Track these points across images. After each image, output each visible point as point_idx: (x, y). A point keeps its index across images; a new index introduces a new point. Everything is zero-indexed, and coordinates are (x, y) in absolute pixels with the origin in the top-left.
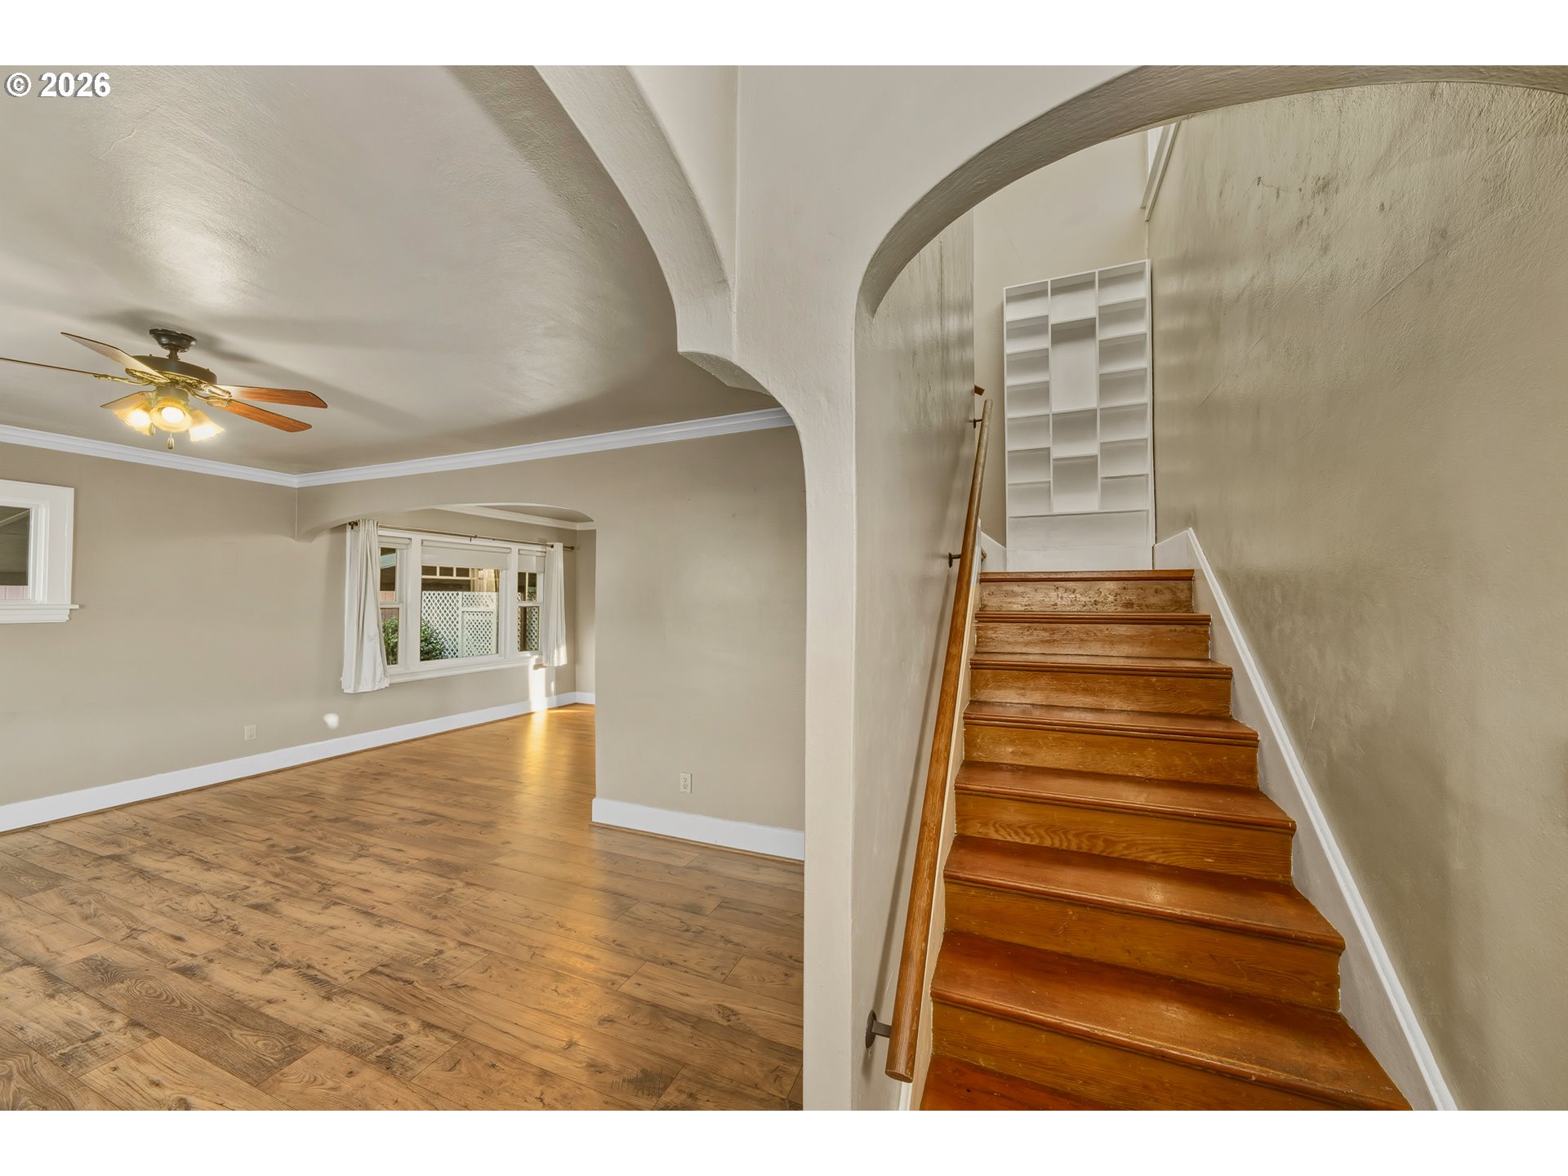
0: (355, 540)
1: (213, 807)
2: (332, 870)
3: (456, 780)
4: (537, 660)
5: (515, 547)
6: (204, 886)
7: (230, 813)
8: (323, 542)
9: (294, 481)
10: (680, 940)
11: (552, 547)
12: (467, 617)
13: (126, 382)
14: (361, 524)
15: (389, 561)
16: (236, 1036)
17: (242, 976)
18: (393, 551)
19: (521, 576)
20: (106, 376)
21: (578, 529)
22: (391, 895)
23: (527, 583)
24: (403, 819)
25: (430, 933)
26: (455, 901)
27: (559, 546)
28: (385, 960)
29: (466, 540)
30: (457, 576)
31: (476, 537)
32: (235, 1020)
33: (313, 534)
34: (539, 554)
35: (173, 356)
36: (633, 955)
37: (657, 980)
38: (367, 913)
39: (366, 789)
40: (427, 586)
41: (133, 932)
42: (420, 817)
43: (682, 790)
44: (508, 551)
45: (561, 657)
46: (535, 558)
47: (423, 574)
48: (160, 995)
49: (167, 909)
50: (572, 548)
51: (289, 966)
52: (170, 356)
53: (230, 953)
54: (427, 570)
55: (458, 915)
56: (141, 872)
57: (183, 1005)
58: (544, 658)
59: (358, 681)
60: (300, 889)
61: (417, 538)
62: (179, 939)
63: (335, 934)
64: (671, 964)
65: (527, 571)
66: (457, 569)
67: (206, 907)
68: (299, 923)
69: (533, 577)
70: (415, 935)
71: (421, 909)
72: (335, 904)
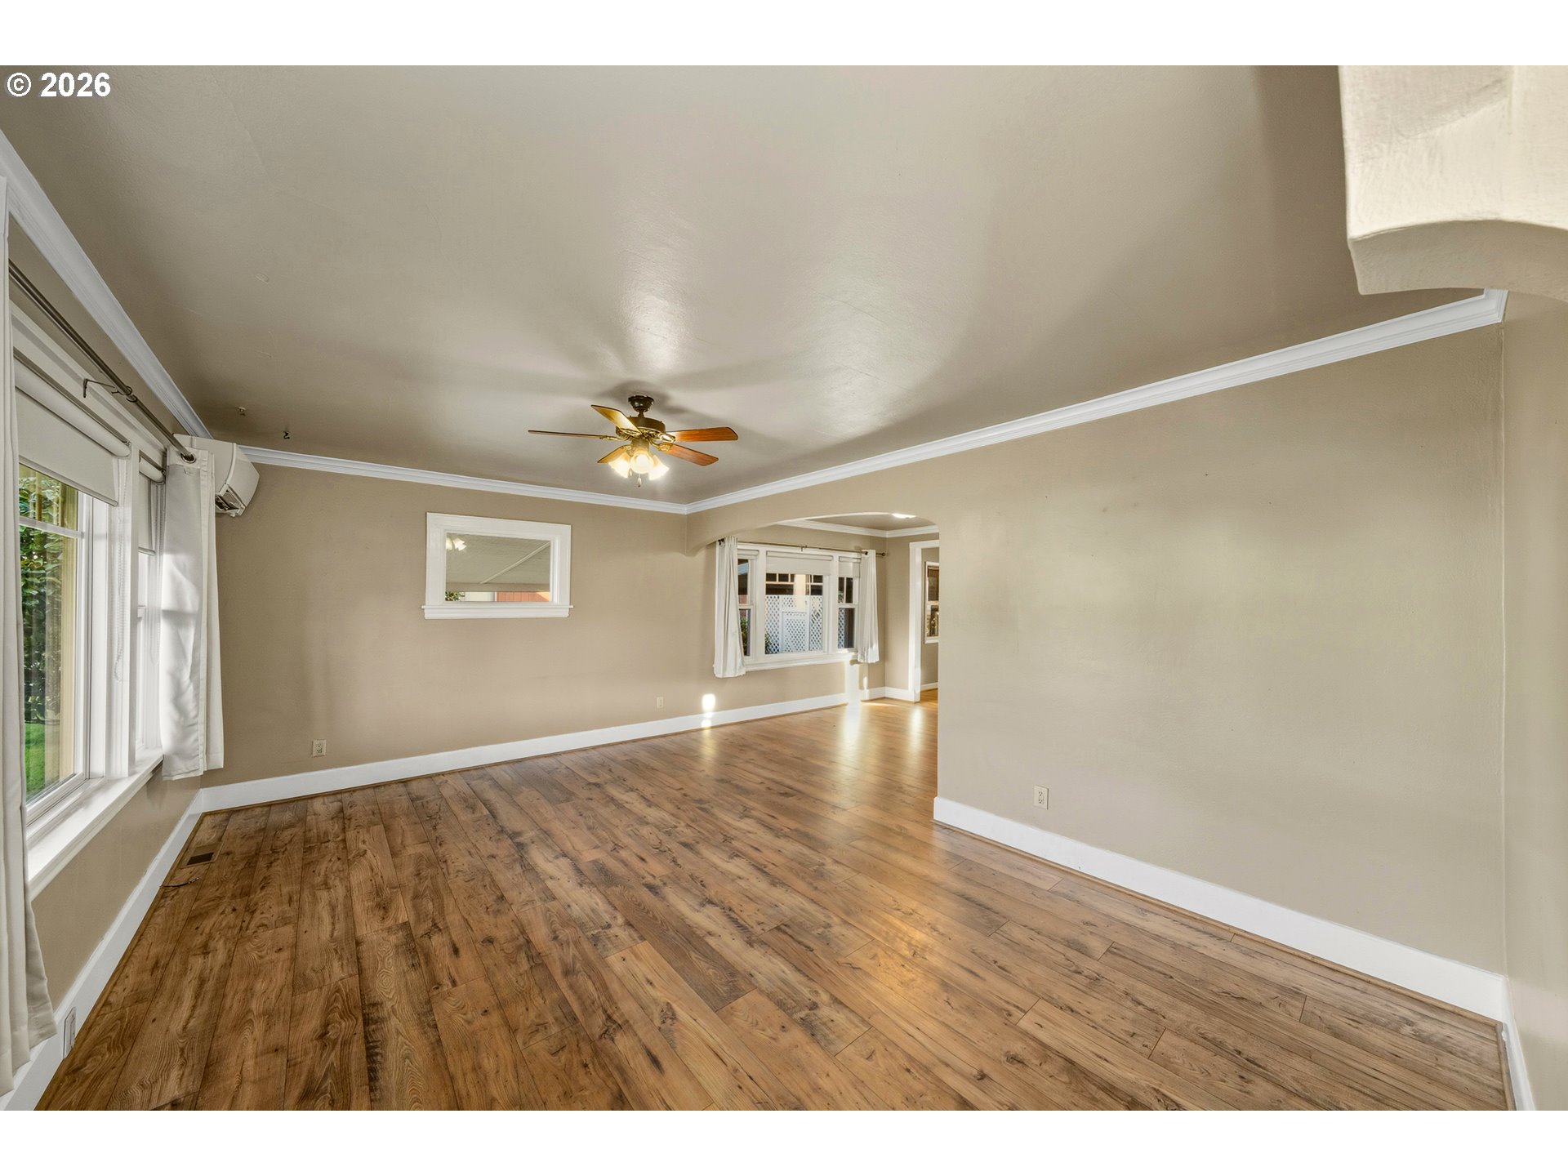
0: (722, 552)
1: (642, 756)
2: (728, 824)
3: (802, 760)
4: (853, 657)
5: (836, 555)
6: (650, 819)
7: (656, 764)
8: (702, 555)
9: (684, 509)
10: (1073, 983)
11: (866, 553)
12: (786, 617)
13: (616, 439)
14: (726, 540)
15: (744, 568)
16: (693, 957)
17: (688, 904)
18: (746, 561)
19: (841, 580)
20: (606, 437)
21: (887, 536)
22: (776, 858)
23: (846, 588)
24: (769, 788)
25: (815, 903)
26: (830, 876)
27: (872, 553)
28: (786, 920)
29: (798, 550)
30: (779, 581)
31: (806, 547)
32: (689, 942)
33: (694, 551)
34: (855, 561)
35: (641, 415)
36: (1021, 985)
37: (1061, 1027)
38: (760, 869)
39: (737, 757)
40: (771, 590)
41: (616, 847)
42: (784, 790)
43: (1036, 803)
44: (830, 558)
45: (873, 655)
46: (851, 564)
47: (767, 580)
48: (639, 905)
49: (631, 833)
50: (883, 554)
51: (716, 905)
52: (639, 415)
53: (676, 880)
54: (770, 577)
55: (834, 891)
56: (612, 800)
57: (655, 918)
58: (859, 656)
59: (725, 669)
60: (710, 837)
61: (763, 549)
62: (643, 859)
63: (742, 883)
64: (1072, 1011)
65: (846, 576)
66: (780, 575)
67: (653, 837)
68: (716, 867)
69: (850, 581)
70: (804, 902)
71: (803, 878)
72: (737, 856)
